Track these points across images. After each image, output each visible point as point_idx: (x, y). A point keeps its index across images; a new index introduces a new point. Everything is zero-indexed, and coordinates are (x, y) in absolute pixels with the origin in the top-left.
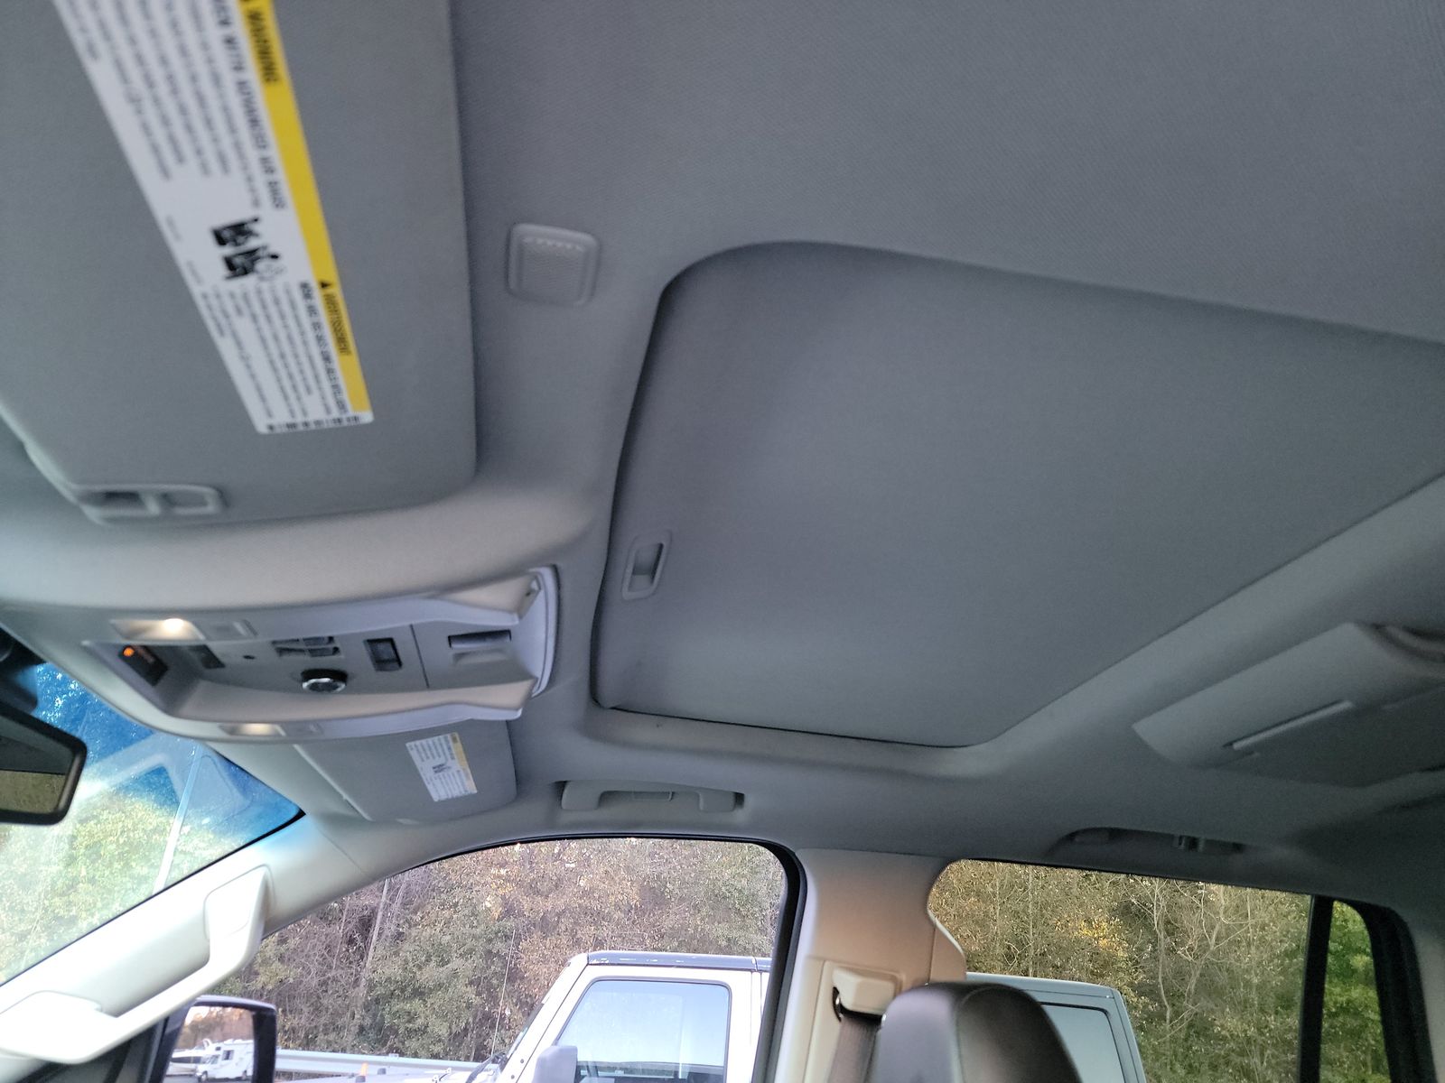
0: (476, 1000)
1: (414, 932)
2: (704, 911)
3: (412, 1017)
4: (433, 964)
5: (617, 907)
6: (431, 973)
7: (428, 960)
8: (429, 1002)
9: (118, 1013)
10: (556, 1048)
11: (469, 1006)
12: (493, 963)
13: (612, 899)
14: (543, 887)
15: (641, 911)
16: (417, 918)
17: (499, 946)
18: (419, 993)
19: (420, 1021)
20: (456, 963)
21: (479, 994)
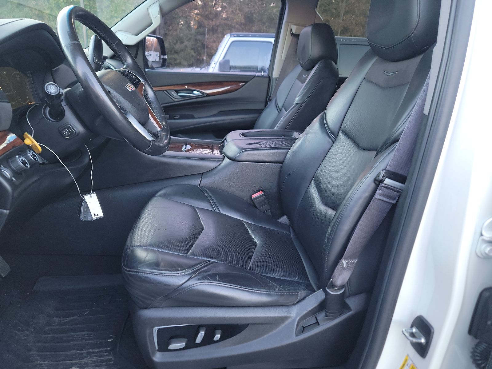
0: (194, 54)
1: (171, 33)
2: (267, 24)
3: (175, 60)
4: (179, 43)
5: (237, 23)
6: (178, 46)
7: (177, 42)
8: (180, 55)
9: (137, 35)
10: (224, 60)
11: (192, 56)
12: (198, 43)
13: (235, 21)
14: (211, 16)
15: (245, 25)
16: (170, 28)
17: (199, 37)
18: (176, 52)
19: (178, 61)
20: (186, 43)
21: (195, 52)
